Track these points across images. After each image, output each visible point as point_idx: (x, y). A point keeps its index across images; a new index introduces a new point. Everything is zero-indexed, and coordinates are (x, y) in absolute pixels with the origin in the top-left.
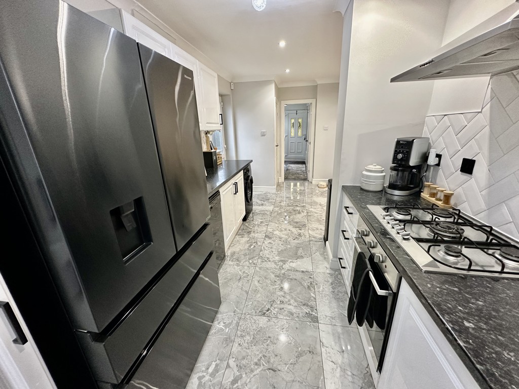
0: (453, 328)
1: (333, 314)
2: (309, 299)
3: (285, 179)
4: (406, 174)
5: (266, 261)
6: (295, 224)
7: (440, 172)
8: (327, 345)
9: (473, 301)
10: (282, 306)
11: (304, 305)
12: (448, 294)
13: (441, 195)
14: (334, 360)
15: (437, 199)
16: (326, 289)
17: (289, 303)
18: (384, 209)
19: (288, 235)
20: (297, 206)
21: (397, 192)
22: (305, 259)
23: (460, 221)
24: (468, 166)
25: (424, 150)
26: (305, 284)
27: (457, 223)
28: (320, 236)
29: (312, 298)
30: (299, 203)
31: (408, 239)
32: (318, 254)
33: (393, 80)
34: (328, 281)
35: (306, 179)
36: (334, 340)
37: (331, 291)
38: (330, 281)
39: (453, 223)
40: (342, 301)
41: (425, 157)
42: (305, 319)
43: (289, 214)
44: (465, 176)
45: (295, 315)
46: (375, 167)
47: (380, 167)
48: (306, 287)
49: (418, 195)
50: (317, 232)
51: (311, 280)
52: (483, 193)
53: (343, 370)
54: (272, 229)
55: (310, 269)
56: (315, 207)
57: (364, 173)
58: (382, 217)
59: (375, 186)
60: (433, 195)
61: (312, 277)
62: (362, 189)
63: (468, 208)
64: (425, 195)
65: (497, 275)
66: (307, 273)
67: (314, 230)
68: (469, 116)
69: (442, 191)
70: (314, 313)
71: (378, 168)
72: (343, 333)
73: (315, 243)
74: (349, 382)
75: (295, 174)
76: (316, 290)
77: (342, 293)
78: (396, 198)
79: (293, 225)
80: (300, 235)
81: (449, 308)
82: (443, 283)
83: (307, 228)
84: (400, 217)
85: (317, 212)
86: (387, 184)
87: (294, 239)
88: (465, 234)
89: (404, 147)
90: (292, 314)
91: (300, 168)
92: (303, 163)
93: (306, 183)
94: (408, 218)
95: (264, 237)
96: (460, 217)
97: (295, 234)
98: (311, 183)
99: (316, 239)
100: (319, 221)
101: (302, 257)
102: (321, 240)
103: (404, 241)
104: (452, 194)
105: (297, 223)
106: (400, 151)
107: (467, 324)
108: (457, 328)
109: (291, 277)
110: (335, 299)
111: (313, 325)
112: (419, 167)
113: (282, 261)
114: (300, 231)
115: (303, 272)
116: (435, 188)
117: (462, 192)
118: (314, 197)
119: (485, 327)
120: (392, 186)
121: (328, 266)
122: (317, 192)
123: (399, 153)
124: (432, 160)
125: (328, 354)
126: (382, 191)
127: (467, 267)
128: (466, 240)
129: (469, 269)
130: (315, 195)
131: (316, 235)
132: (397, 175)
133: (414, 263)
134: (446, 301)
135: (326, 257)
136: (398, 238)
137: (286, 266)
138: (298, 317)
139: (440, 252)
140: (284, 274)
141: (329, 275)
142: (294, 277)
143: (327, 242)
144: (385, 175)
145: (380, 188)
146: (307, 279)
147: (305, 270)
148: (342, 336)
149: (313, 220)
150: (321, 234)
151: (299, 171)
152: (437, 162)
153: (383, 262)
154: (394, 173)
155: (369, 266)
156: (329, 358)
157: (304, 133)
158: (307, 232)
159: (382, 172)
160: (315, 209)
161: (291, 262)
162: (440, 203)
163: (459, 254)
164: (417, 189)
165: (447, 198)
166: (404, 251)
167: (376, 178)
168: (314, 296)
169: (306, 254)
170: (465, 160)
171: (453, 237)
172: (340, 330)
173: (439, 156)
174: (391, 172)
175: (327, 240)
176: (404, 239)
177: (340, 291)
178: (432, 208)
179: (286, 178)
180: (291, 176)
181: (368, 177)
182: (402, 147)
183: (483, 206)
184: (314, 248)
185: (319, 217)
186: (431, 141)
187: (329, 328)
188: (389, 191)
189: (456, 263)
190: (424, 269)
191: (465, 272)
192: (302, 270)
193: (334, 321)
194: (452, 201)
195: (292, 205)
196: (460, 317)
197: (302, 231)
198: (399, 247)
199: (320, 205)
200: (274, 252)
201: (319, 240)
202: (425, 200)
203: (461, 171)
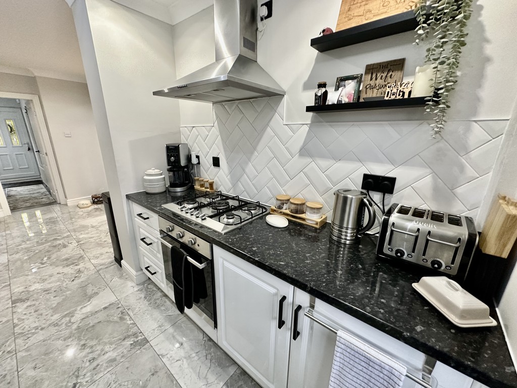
0: (251, 255)
1: (159, 322)
2: (128, 329)
3: (11, 210)
4: (181, 173)
5: (34, 334)
6: (65, 262)
7: (201, 168)
8: (166, 353)
9: (250, 237)
10: (95, 364)
11: (124, 339)
12: (240, 239)
13: (207, 185)
14: (177, 359)
15: (206, 188)
16: (143, 306)
17: (103, 353)
18: (178, 204)
19: (59, 280)
20: (55, 239)
21: (179, 189)
22: (101, 294)
23: (224, 198)
24: (216, 162)
25: (187, 153)
26: (115, 318)
27: (223, 200)
28: (110, 260)
29: (131, 325)
30: (57, 235)
31: (205, 219)
32: (116, 279)
33: (155, 93)
34: (141, 298)
35: (54, 202)
36: (171, 343)
37: (147, 305)
38: (143, 296)
39: (221, 200)
40: (162, 306)
41: (189, 158)
42: (133, 351)
43: (47, 254)
44: (216, 169)
45: (118, 358)
46: (154, 171)
47: (159, 171)
48: (118, 320)
49: (192, 187)
50: (104, 257)
51: (120, 309)
52: (228, 177)
53: (189, 357)
54: (23, 286)
55: (113, 299)
56: (87, 232)
57: (146, 177)
58: (180, 210)
59: (159, 188)
60: (202, 186)
61: (120, 305)
62: (147, 193)
63: (223, 189)
64: (197, 187)
65: (250, 220)
66: (112, 306)
67: (97, 258)
68: (208, 128)
69: (207, 181)
70: (140, 338)
71: (157, 171)
72: (175, 331)
73: (107, 270)
74: (197, 361)
75: (30, 199)
76: (131, 314)
77: (159, 299)
78: (179, 194)
79: (61, 265)
80: (79, 271)
81: (244, 246)
82: (235, 235)
83: (87, 259)
84: (191, 206)
85: (92, 236)
86: (168, 184)
87: (73, 281)
88: (230, 204)
89: (173, 151)
90: (114, 360)
91: (35, 190)
92: (39, 182)
93: (56, 208)
94: (196, 205)
95: (10, 305)
96: (223, 196)
97: (72, 274)
98: (66, 205)
99: (106, 265)
100: (100, 245)
101: (97, 293)
102: (112, 264)
103: (204, 221)
104: (213, 182)
105: (67, 259)
106: (171, 155)
107: (254, 249)
108: (252, 253)
109: (91, 325)
110: (155, 308)
111: (144, 349)
112: (186, 167)
113: (65, 316)
114: (78, 267)
115: (105, 308)
116: (203, 180)
117: (217, 179)
118: (79, 220)
119: (260, 246)
120: (173, 185)
121: (133, 284)
122: (81, 213)
123: (171, 156)
124: (194, 161)
125: (171, 359)
126: (165, 191)
127: (240, 222)
128: (233, 207)
129: (241, 222)
130: (79, 218)
131: (103, 262)
132: (174, 175)
133: (216, 232)
134: (241, 244)
135: (127, 277)
136: (199, 221)
137: (78, 316)
138: (122, 357)
139: (224, 218)
140: (79, 328)
141: (138, 292)
142: (97, 321)
143: (122, 262)
144: (164, 177)
145: (163, 190)
146: (114, 313)
147: (106, 305)
148: (175, 334)
149: (91, 247)
150: (109, 258)
151: (36, 195)
152: (197, 162)
153: (195, 243)
154: (171, 174)
155: (185, 253)
156: (173, 361)
157: (26, 140)
158: (89, 263)
159: (161, 174)
160: (88, 233)
161: (82, 308)
162: (208, 190)
163: (233, 216)
164: (190, 184)
165: (211, 185)
166: (207, 227)
167: (158, 180)
168: (132, 322)
169: (100, 288)
170: (213, 158)
171: (226, 208)
172: (171, 330)
173: (198, 157)
174: (169, 173)
175: (122, 259)
176: (203, 219)
177: (157, 298)
178: (205, 195)
179: (14, 209)
180: (21, 204)
181: (150, 181)
182: (172, 152)
183: (231, 186)
184: (108, 276)
185: (97, 241)
186: (189, 146)
187: (162, 337)
188: (172, 189)
189: (233, 222)
190: (223, 233)
191: (239, 225)
192: (103, 307)
193: (163, 328)
194: (214, 187)
195: (47, 241)
196: (250, 248)
197: (81, 266)
198: (202, 227)
199: (93, 227)
200: (44, 314)
201: (110, 265)
202: (198, 190)
203: (214, 165)
